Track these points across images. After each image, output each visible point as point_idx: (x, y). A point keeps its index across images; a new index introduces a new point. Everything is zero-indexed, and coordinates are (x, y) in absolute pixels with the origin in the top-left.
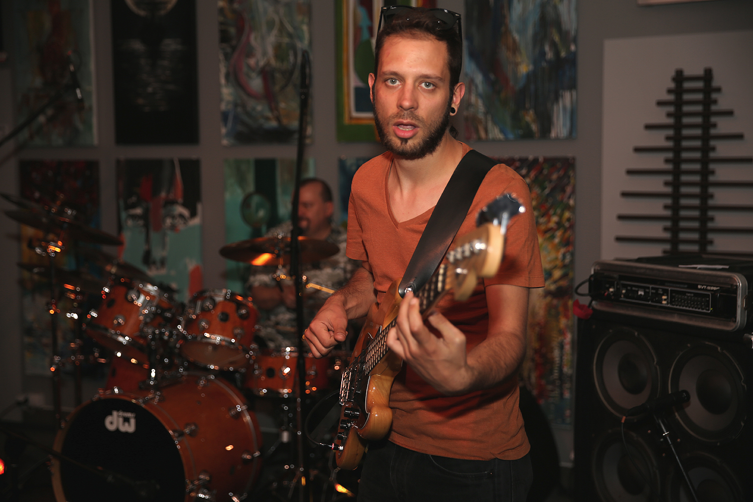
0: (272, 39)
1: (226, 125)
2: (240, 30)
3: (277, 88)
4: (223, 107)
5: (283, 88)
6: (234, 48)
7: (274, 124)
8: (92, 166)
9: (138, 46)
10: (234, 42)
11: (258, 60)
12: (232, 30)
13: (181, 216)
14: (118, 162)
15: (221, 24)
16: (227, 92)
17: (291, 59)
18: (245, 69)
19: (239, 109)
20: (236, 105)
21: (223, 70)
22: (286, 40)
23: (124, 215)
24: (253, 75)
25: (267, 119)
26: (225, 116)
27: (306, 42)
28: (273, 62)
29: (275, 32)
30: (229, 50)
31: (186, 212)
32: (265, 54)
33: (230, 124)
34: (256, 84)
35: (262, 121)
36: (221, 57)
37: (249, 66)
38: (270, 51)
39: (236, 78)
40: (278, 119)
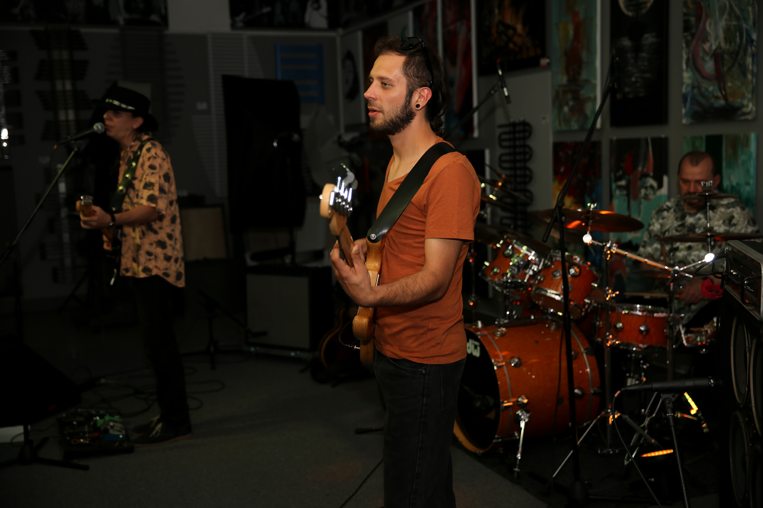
0: (722, 24)
1: (685, 107)
2: (699, 19)
3: (725, 69)
4: (684, 90)
5: (730, 69)
6: (693, 36)
7: (722, 102)
8: (596, 145)
9: (626, 42)
10: (693, 31)
11: (711, 45)
12: (693, 19)
13: (652, 187)
14: (611, 141)
15: (685, 14)
16: (687, 76)
17: (738, 40)
18: (701, 54)
19: (696, 91)
20: (693, 88)
21: (685, 56)
22: (734, 23)
23: (614, 186)
24: (707, 58)
25: (717, 98)
26: (685, 97)
27: (751, 23)
28: (723, 45)
29: (725, 16)
30: (689, 38)
31: (655, 184)
32: (717, 37)
33: (688, 105)
34: (709, 66)
35: (712, 100)
36: (684, 45)
37: (704, 50)
38: (721, 35)
39: (694, 64)
40: (725, 98)
